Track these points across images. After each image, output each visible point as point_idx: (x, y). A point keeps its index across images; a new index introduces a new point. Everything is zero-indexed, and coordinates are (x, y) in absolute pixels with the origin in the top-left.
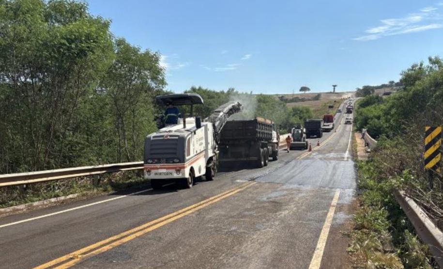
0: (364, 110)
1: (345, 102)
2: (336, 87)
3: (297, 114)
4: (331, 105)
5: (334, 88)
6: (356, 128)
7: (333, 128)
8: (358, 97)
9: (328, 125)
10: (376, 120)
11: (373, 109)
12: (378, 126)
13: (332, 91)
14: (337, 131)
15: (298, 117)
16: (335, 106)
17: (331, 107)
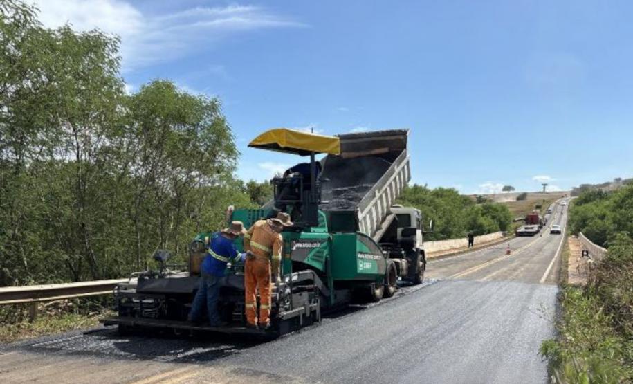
0: (581, 208)
1: (556, 202)
2: (546, 187)
3: (488, 212)
4: (539, 205)
5: (544, 188)
6: (570, 232)
7: (537, 232)
8: (574, 196)
9: (532, 228)
10: (600, 221)
11: (594, 207)
12: (601, 229)
13: (542, 190)
14: (543, 235)
15: (490, 217)
16: (544, 206)
17: (538, 207)
